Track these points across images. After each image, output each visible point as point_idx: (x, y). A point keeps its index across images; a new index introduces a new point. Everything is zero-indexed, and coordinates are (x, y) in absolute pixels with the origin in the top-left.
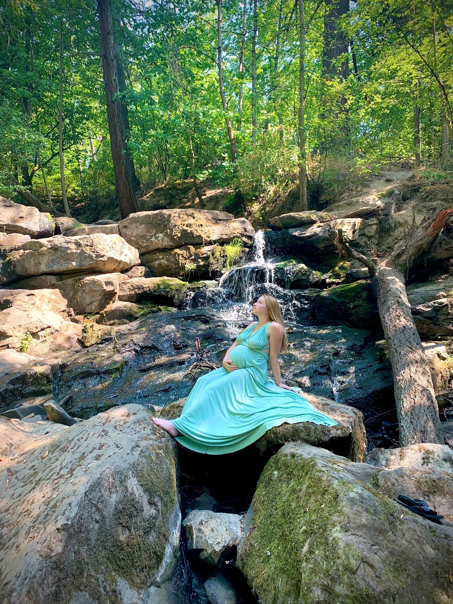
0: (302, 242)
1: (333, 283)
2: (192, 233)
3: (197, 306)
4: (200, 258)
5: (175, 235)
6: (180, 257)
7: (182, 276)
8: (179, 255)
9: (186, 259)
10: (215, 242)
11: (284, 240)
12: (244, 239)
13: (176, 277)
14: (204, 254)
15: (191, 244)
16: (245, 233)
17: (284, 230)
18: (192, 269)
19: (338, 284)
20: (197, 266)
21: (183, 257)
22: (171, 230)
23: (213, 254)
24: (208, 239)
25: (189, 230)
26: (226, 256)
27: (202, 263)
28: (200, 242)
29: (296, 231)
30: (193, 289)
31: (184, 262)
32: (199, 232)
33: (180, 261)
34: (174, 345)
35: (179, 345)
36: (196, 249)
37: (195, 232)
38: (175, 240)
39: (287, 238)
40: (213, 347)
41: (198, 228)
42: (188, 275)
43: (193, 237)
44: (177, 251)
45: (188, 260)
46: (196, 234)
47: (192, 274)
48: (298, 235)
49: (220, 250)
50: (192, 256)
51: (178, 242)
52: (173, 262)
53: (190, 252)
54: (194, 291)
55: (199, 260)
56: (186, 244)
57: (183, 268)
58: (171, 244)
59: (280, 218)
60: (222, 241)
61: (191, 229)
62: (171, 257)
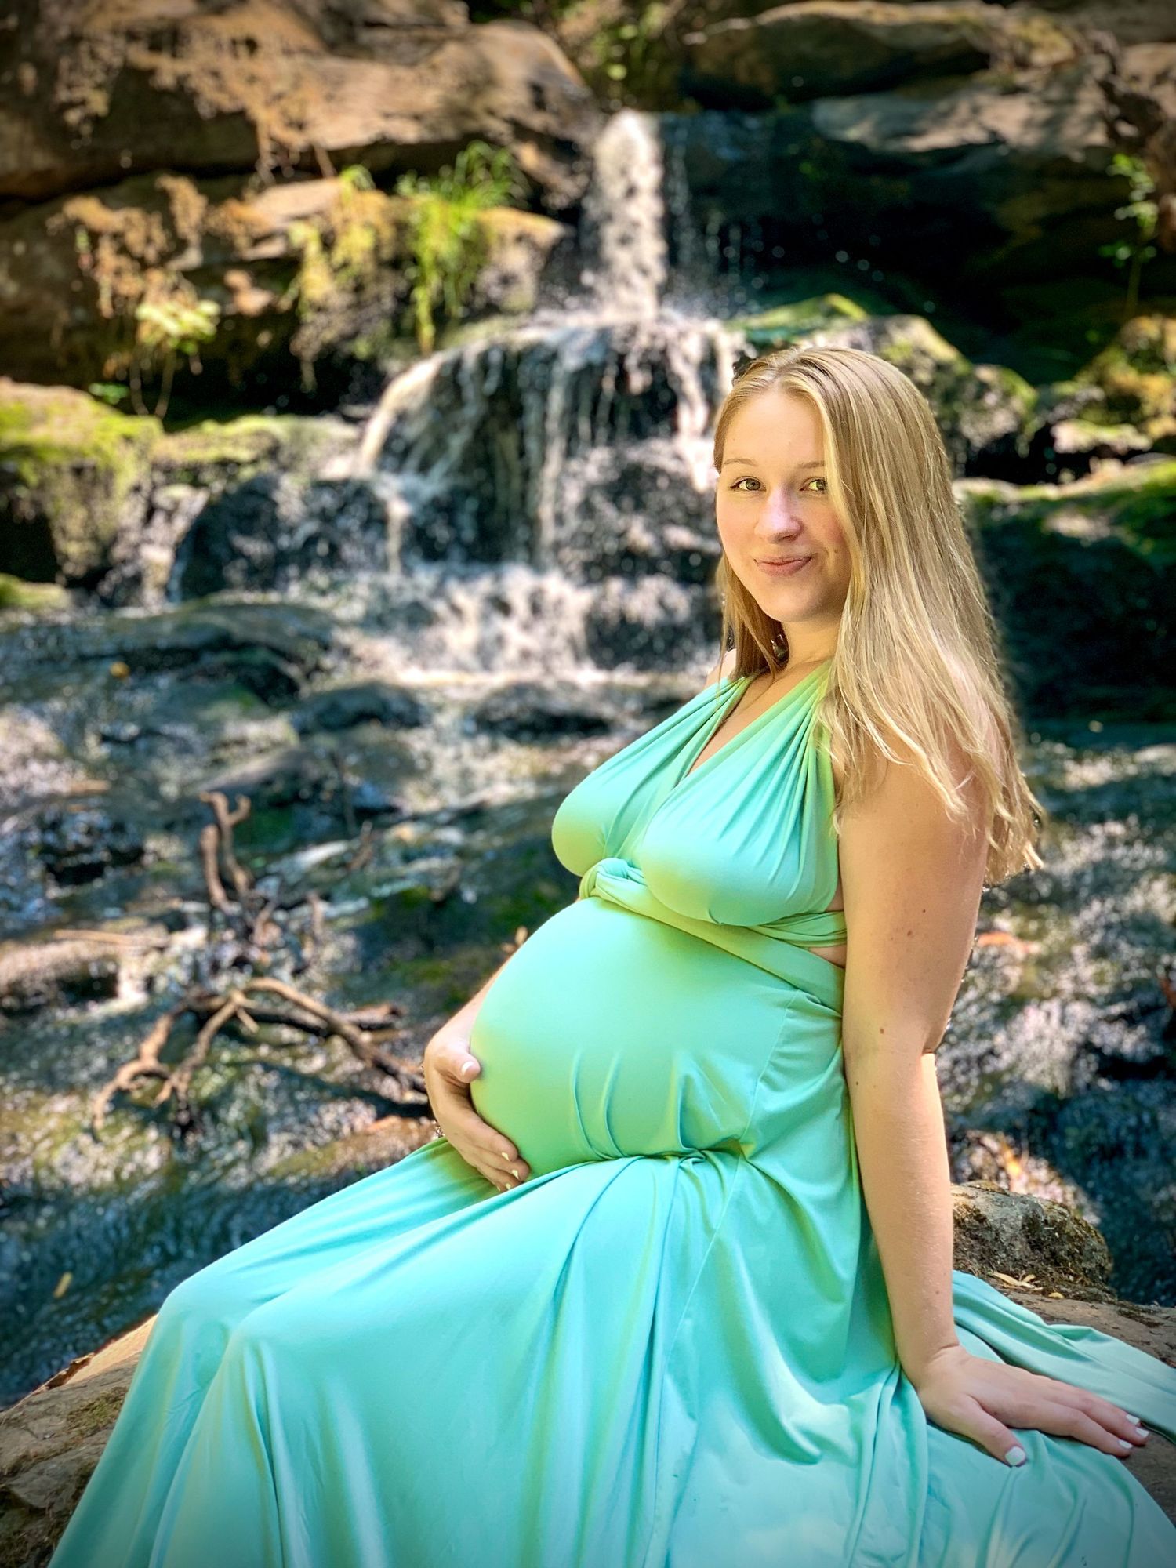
0: (902, 188)
1: (1101, 451)
2: (183, 94)
3: (219, 584)
4: (243, 265)
5: (71, 105)
6: (107, 253)
7: (114, 381)
8: (94, 237)
9: (143, 265)
10: (341, 159)
11: (782, 168)
12: (529, 156)
13: (80, 385)
14: (267, 237)
15: (180, 169)
16: (537, 121)
17: (784, 109)
18: (184, 339)
19: (1128, 457)
20: (222, 320)
21: (123, 250)
22: (49, 74)
23: (328, 243)
24: (297, 141)
25: (167, 70)
26: (415, 261)
27: (252, 300)
28: (238, 155)
29: (861, 116)
30: (193, 476)
31: (130, 285)
32: (238, 86)
33: (105, 281)
34: (45, 850)
35: (80, 849)
36: (215, 200)
37: (205, 87)
38: (68, 133)
39: (803, 156)
40: (326, 864)
41: (227, 64)
42: (157, 377)
43: (193, 119)
44: (88, 210)
45: (156, 277)
46: (211, 97)
47: (183, 376)
48: (873, 143)
49: (374, 217)
50: (179, 245)
51: (92, 153)
52: (54, 286)
53: (169, 222)
54: (196, 483)
55: (237, 278)
56: (146, 168)
57: (125, 327)
58: (41, 160)
59: (762, 30)
60: (385, 157)
61: (181, 67)
62: (41, 249)
